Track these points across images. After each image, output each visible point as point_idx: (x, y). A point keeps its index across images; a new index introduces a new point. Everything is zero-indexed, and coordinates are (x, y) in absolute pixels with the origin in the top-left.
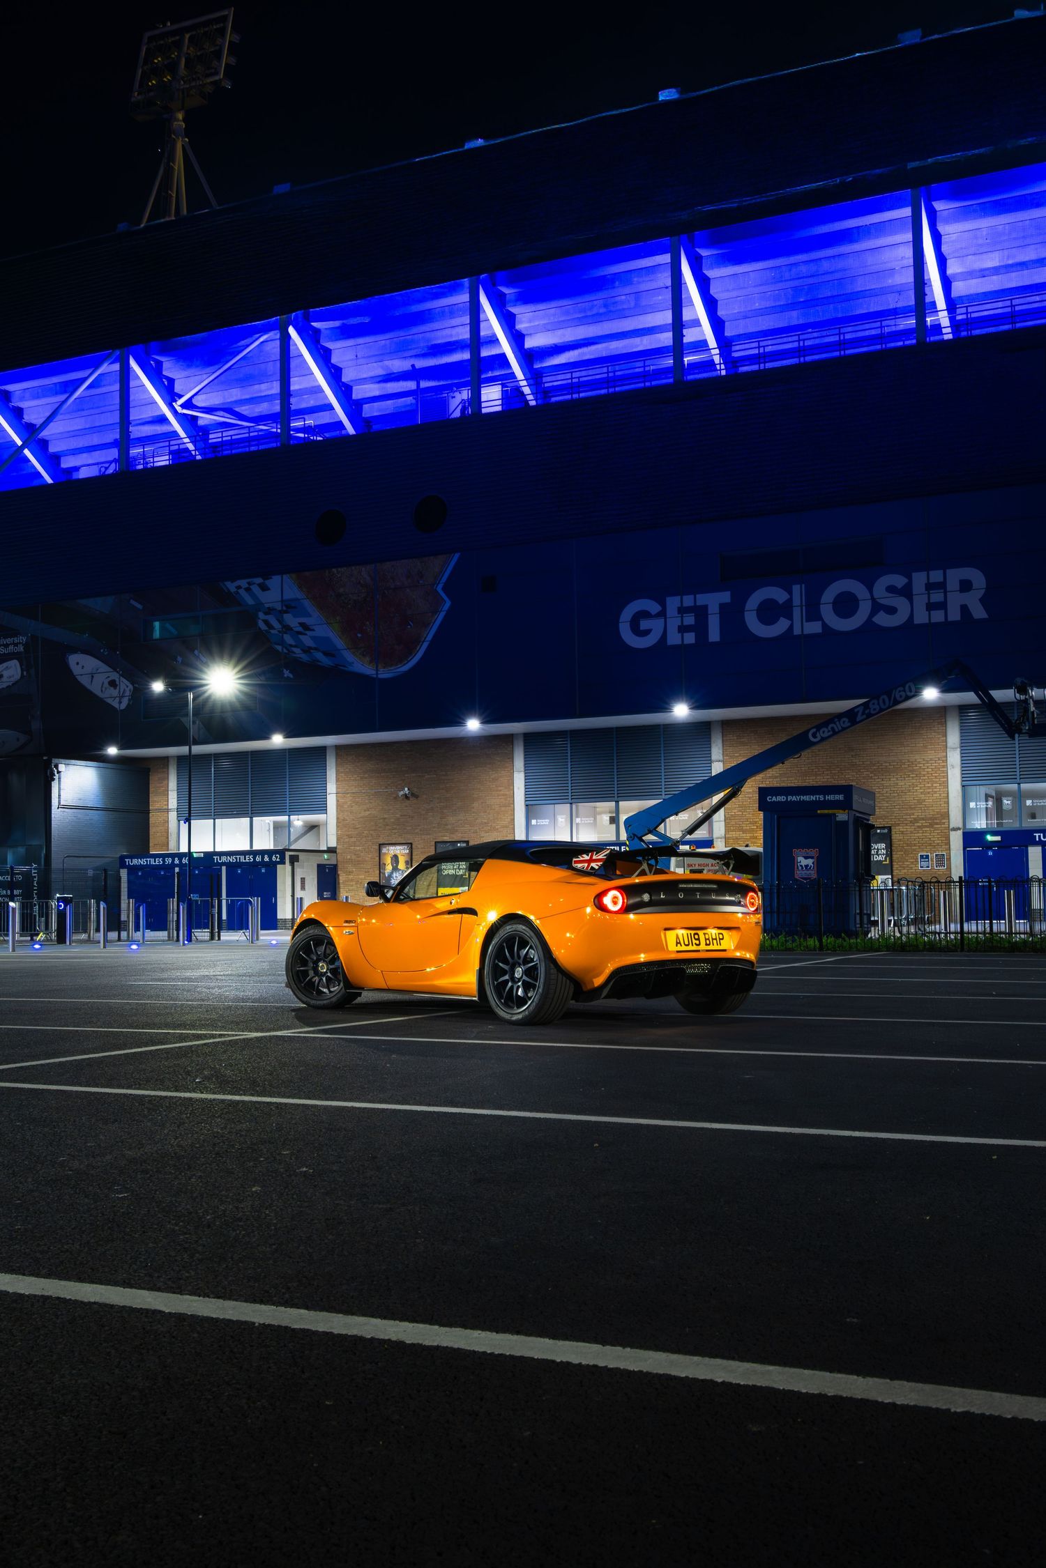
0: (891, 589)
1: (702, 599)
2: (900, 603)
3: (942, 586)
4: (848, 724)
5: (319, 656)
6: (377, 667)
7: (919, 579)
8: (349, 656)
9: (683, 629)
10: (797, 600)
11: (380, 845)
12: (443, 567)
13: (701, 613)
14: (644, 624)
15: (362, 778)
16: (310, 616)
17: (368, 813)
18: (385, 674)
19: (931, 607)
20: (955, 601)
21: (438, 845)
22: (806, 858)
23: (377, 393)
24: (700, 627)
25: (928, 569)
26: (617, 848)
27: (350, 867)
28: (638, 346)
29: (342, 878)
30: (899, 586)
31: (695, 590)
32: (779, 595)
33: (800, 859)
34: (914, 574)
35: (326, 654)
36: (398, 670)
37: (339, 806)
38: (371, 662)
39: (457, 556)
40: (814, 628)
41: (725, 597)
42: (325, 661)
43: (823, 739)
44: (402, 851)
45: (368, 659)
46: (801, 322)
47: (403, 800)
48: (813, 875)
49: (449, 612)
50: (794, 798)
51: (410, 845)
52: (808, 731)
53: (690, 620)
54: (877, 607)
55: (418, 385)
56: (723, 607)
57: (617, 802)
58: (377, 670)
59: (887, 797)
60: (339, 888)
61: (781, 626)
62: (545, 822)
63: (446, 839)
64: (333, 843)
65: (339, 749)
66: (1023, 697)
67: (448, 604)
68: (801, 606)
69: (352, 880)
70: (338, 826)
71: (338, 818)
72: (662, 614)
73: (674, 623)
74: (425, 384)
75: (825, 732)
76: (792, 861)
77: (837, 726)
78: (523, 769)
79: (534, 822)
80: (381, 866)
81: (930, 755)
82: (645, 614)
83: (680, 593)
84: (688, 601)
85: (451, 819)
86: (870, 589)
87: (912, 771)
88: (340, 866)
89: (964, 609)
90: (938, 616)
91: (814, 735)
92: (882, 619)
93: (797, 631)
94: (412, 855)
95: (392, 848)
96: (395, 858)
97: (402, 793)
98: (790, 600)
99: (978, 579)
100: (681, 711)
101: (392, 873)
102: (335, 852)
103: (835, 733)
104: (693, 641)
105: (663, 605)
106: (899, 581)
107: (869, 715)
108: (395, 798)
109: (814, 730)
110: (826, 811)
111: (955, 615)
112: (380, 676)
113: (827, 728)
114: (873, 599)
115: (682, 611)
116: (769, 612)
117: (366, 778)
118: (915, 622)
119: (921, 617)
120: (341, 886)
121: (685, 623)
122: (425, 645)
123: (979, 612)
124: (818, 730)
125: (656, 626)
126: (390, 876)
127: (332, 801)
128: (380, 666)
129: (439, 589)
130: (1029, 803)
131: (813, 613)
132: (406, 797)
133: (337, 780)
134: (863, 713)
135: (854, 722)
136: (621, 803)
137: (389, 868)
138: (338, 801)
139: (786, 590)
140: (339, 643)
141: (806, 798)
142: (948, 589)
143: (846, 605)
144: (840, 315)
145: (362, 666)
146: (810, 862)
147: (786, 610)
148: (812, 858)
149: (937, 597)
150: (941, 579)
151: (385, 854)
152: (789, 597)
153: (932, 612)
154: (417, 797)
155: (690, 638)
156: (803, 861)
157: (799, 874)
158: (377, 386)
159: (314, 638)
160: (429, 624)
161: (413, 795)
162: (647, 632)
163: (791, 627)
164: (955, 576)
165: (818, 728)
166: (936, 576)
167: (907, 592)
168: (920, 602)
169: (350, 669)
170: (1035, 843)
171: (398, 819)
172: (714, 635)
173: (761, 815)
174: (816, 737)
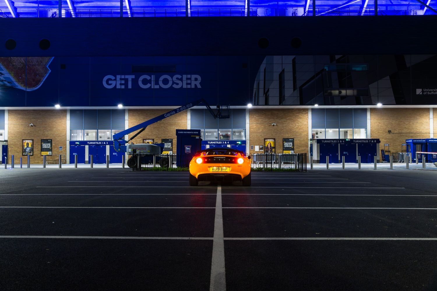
0: (177, 78)
1: (127, 77)
2: (180, 82)
3: (190, 79)
4: (174, 113)
5: (6, 83)
6: (26, 88)
7: (185, 77)
8: (17, 84)
9: (121, 84)
10: (153, 79)
11: (23, 140)
12: (48, 61)
13: (126, 80)
14: (110, 82)
15: (17, 120)
16: (3, 70)
17: (18, 130)
18: (29, 90)
19: (187, 84)
20: (194, 83)
21: (42, 140)
22: (188, 148)
23: (23, 6)
24: (126, 84)
25: (187, 74)
26: (97, 143)
27: (12, 146)
28: (106, 5)
29: (9, 149)
30: (180, 78)
31: (125, 74)
32: (148, 78)
33: (186, 148)
34: (183, 75)
35: (8, 82)
36: (34, 89)
37: (9, 128)
38: (24, 86)
39: (53, 58)
40: (157, 87)
41: (133, 77)
42: (8, 85)
43: (168, 116)
44: (30, 142)
45: (23, 85)
46: (152, 5)
47: (31, 127)
48: (190, 152)
49: (50, 73)
50: (185, 132)
51: (33, 140)
52: (165, 114)
53: (123, 82)
54: (174, 83)
55: (38, 5)
56: (132, 79)
57: (98, 130)
58: (26, 89)
59: (172, 131)
60: (8, 152)
61: (148, 86)
62: (75, 135)
63: (45, 138)
64: (6, 139)
65: (9, 111)
66: (218, 109)
67: (50, 71)
68: (154, 81)
69: (13, 150)
70: (8, 134)
71: (8, 132)
72: (115, 80)
73: (118, 83)
74: (40, 5)
75: (169, 115)
76: (184, 148)
77: (172, 113)
78: (69, 120)
79: (72, 135)
80: (23, 146)
81: (183, 121)
82: (110, 79)
83: (121, 74)
84: (123, 77)
85: (47, 133)
86: (172, 78)
87: (178, 125)
88: (8, 146)
89: (196, 85)
90: (189, 86)
91: (166, 115)
92: (175, 86)
93: (152, 87)
94: (33, 143)
95: (26, 141)
96: (28, 144)
97: (31, 125)
98: (151, 79)
99: (199, 78)
100: (120, 106)
101: (27, 148)
102: (7, 141)
103: (171, 115)
104: (124, 88)
105: (116, 77)
106: (180, 77)
107: (180, 111)
108: (28, 126)
109: (166, 114)
110: (194, 136)
111: (193, 87)
112: (27, 90)
113: (169, 113)
114: (173, 81)
115: (121, 79)
116: (145, 82)
117: (18, 120)
118: (183, 87)
119: (185, 86)
120: (9, 151)
121: (122, 83)
122: (42, 83)
123: (199, 86)
124: (167, 114)
125: (114, 83)
126: (26, 149)
127: (6, 126)
128: (27, 87)
129: (47, 66)
130: (207, 134)
131: (157, 83)
132: (32, 126)
133: (8, 120)
134: (179, 110)
135: (176, 112)
136: (99, 130)
137: (26, 147)
138: (8, 126)
139: (150, 77)
140: (13, 79)
141: (188, 132)
142: (192, 80)
143: (166, 82)
144: (162, 5)
145: (20, 86)
146: (189, 149)
147: (150, 82)
148: (190, 148)
149: (189, 82)
150: (190, 77)
151: (24, 142)
152: (150, 78)
153: (188, 85)
154: (35, 126)
155: (123, 87)
156: (187, 149)
157: (186, 152)
158: (23, 3)
159: (5, 78)
160: (44, 76)
161: (34, 126)
162: (111, 84)
163: (151, 86)
164: (194, 77)
165: (167, 113)
166: (189, 76)
167: (181, 80)
168: (185, 82)
169: (17, 87)
170: (208, 144)
171: (29, 132)
172: (130, 86)
173: (176, 136)
174: (166, 116)
